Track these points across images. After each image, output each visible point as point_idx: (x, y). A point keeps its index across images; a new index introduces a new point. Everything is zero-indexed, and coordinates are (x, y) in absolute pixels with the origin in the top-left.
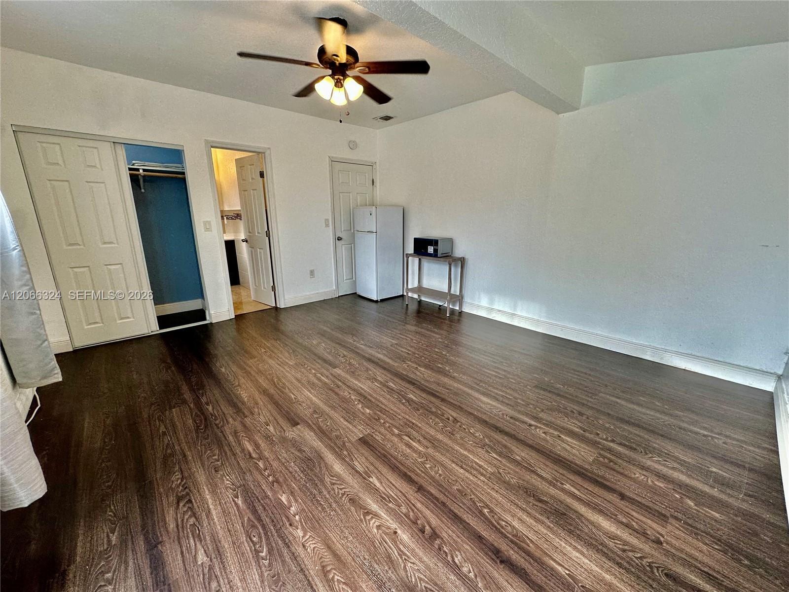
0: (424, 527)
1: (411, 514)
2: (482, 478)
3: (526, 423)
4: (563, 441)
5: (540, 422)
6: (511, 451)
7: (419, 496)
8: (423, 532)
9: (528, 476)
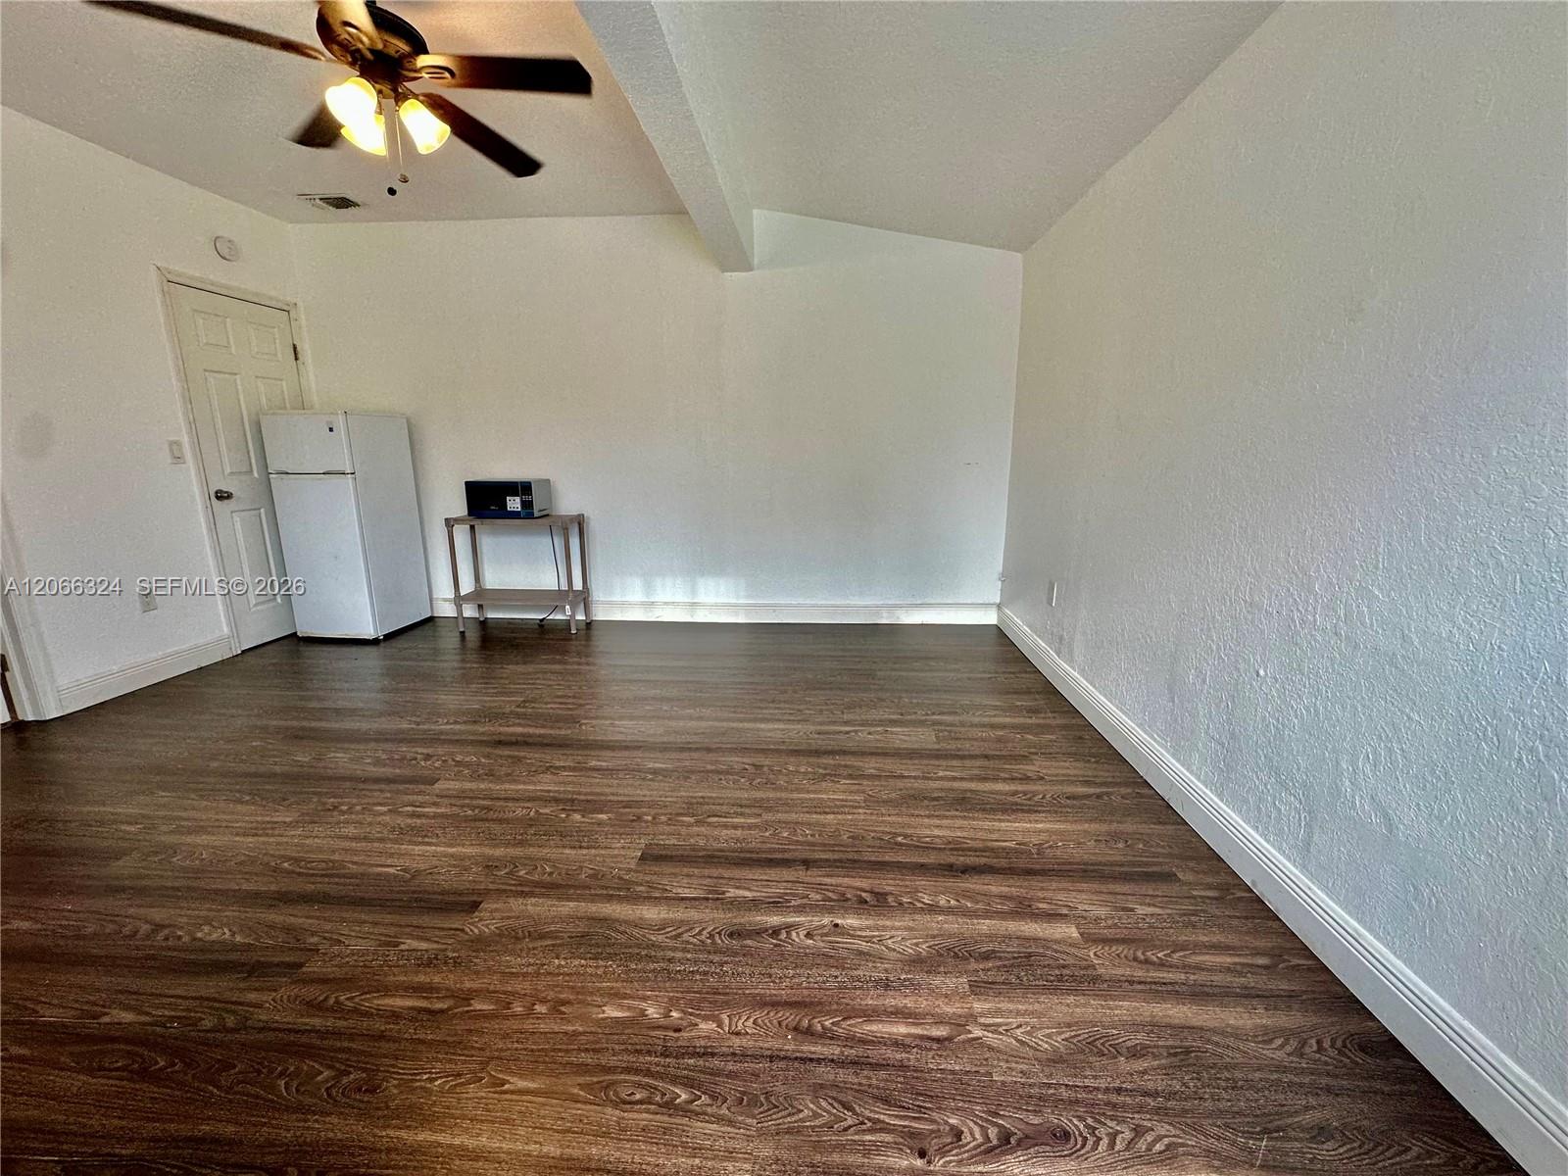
0: (860, 896)
1: (830, 894)
2: (860, 811)
3: (841, 732)
4: (892, 733)
5: (854, 725)
6: (859, 769)
7: (814, 871)
8: (866, 902)
9: (900, 784)
